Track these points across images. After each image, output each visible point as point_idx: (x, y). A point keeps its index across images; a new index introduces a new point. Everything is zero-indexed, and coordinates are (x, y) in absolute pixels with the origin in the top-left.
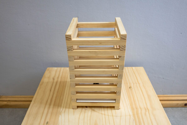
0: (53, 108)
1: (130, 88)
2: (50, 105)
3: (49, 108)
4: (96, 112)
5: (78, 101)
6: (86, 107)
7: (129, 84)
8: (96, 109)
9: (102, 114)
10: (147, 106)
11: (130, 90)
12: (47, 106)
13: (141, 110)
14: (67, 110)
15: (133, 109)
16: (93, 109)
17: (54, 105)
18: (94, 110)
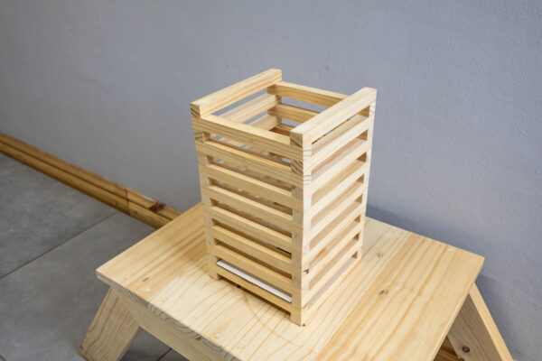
0: (180, 258)
1: (383, 292)
2: (181, 249)
3: (173, 255)
4: (249, 305)
5: (220, 263)
6: (239, 287)
7: (389, 283)
8: (252, 301)
9: (255, 315)
10: (377, 354)
11: (377, 297)
12: (174, 250)
13: (351, 356)
14: (200, 273)
15: (333, 342)
16: (248, 296)
17: (186, 254)
18: (246, 300)
